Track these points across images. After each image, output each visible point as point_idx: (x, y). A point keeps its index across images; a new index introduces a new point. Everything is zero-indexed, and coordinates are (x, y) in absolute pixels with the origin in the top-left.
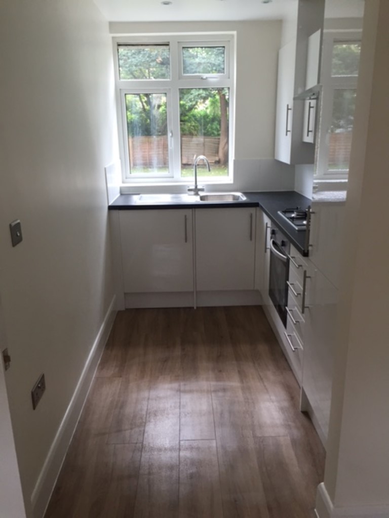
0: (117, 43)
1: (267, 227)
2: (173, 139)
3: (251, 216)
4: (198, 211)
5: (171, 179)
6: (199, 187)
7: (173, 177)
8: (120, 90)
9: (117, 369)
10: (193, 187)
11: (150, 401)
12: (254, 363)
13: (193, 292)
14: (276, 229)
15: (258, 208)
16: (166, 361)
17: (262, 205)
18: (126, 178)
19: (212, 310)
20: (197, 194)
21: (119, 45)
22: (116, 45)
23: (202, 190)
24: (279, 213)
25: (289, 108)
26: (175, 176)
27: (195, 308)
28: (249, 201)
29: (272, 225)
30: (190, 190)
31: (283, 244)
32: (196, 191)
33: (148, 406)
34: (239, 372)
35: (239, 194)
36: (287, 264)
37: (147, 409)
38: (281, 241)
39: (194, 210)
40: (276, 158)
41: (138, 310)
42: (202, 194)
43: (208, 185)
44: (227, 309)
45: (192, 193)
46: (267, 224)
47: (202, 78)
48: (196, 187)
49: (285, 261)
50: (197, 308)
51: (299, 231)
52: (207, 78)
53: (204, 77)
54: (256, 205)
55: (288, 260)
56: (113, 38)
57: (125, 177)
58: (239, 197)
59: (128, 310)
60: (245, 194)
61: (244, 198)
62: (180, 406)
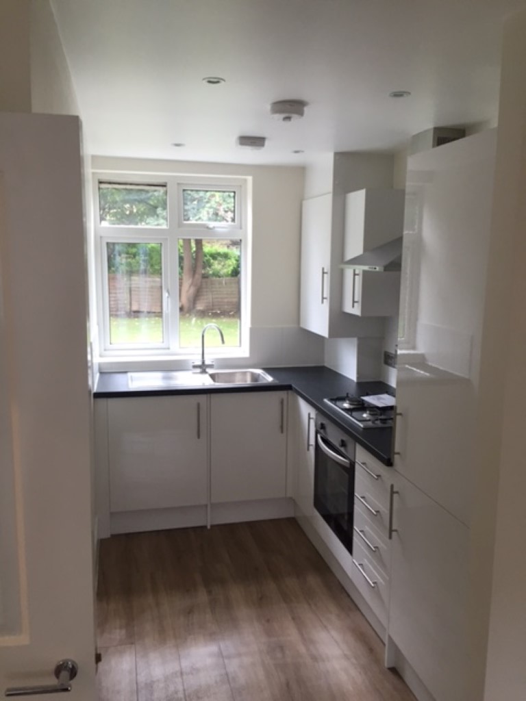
0: (99, 180)
1: (309, 418)
2: (169, 300)
3: (282, 402)
4: (214, 397)
5: (167, 351)
6: (207, 362)
7: (169, 349)
8: (101, 237)
9: (124, 632)
10: (199, 363)
11: (185, 677)
12: (309, 605)
13: (206, 506)
14: (325, 422)
15: (290, 392)
16: (189, 612)
17: (297, 388)
18: (105, 350)
19: (230, 528)
20: (204, 372)
21: (101, 182)
22: (97, 183)
23: (211, 366)
24: (326, 400)
25: (325, 271)
26: (171, 347)
27: (209, 527)
28: (277, 382)
29: (317, 415)
30: (195, 367)
31: (343, 444)
32: (203, 368)
33: (183, 685)
34: (293, 619)
35: (259, 371)
36: (350, 470)
37: (184, 690)
38: (340, 440)
39: (209, 395)
40: (302, 325)
41: (129, 536)
42: (211, 371)
43: (218, 360)
44: (252, 525)
45: (198, 370)
46: (309, 414)
47: (208, 228)
48: (203, 362)
49: (348, 466)
50: (212, 526)
51: (364, 429)
52: (214, 227)
53: (211, 226)
54: (288, 388)
55: (353, 465)
56: (93, 173)
57: (103, 349)
58: (259, 375)
59: (115, 537)
60: (269, 370)
61: (269, 379)
62: (228, 680)
